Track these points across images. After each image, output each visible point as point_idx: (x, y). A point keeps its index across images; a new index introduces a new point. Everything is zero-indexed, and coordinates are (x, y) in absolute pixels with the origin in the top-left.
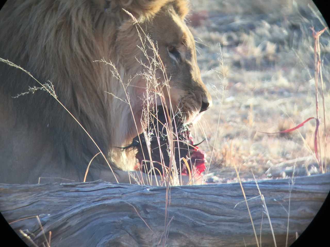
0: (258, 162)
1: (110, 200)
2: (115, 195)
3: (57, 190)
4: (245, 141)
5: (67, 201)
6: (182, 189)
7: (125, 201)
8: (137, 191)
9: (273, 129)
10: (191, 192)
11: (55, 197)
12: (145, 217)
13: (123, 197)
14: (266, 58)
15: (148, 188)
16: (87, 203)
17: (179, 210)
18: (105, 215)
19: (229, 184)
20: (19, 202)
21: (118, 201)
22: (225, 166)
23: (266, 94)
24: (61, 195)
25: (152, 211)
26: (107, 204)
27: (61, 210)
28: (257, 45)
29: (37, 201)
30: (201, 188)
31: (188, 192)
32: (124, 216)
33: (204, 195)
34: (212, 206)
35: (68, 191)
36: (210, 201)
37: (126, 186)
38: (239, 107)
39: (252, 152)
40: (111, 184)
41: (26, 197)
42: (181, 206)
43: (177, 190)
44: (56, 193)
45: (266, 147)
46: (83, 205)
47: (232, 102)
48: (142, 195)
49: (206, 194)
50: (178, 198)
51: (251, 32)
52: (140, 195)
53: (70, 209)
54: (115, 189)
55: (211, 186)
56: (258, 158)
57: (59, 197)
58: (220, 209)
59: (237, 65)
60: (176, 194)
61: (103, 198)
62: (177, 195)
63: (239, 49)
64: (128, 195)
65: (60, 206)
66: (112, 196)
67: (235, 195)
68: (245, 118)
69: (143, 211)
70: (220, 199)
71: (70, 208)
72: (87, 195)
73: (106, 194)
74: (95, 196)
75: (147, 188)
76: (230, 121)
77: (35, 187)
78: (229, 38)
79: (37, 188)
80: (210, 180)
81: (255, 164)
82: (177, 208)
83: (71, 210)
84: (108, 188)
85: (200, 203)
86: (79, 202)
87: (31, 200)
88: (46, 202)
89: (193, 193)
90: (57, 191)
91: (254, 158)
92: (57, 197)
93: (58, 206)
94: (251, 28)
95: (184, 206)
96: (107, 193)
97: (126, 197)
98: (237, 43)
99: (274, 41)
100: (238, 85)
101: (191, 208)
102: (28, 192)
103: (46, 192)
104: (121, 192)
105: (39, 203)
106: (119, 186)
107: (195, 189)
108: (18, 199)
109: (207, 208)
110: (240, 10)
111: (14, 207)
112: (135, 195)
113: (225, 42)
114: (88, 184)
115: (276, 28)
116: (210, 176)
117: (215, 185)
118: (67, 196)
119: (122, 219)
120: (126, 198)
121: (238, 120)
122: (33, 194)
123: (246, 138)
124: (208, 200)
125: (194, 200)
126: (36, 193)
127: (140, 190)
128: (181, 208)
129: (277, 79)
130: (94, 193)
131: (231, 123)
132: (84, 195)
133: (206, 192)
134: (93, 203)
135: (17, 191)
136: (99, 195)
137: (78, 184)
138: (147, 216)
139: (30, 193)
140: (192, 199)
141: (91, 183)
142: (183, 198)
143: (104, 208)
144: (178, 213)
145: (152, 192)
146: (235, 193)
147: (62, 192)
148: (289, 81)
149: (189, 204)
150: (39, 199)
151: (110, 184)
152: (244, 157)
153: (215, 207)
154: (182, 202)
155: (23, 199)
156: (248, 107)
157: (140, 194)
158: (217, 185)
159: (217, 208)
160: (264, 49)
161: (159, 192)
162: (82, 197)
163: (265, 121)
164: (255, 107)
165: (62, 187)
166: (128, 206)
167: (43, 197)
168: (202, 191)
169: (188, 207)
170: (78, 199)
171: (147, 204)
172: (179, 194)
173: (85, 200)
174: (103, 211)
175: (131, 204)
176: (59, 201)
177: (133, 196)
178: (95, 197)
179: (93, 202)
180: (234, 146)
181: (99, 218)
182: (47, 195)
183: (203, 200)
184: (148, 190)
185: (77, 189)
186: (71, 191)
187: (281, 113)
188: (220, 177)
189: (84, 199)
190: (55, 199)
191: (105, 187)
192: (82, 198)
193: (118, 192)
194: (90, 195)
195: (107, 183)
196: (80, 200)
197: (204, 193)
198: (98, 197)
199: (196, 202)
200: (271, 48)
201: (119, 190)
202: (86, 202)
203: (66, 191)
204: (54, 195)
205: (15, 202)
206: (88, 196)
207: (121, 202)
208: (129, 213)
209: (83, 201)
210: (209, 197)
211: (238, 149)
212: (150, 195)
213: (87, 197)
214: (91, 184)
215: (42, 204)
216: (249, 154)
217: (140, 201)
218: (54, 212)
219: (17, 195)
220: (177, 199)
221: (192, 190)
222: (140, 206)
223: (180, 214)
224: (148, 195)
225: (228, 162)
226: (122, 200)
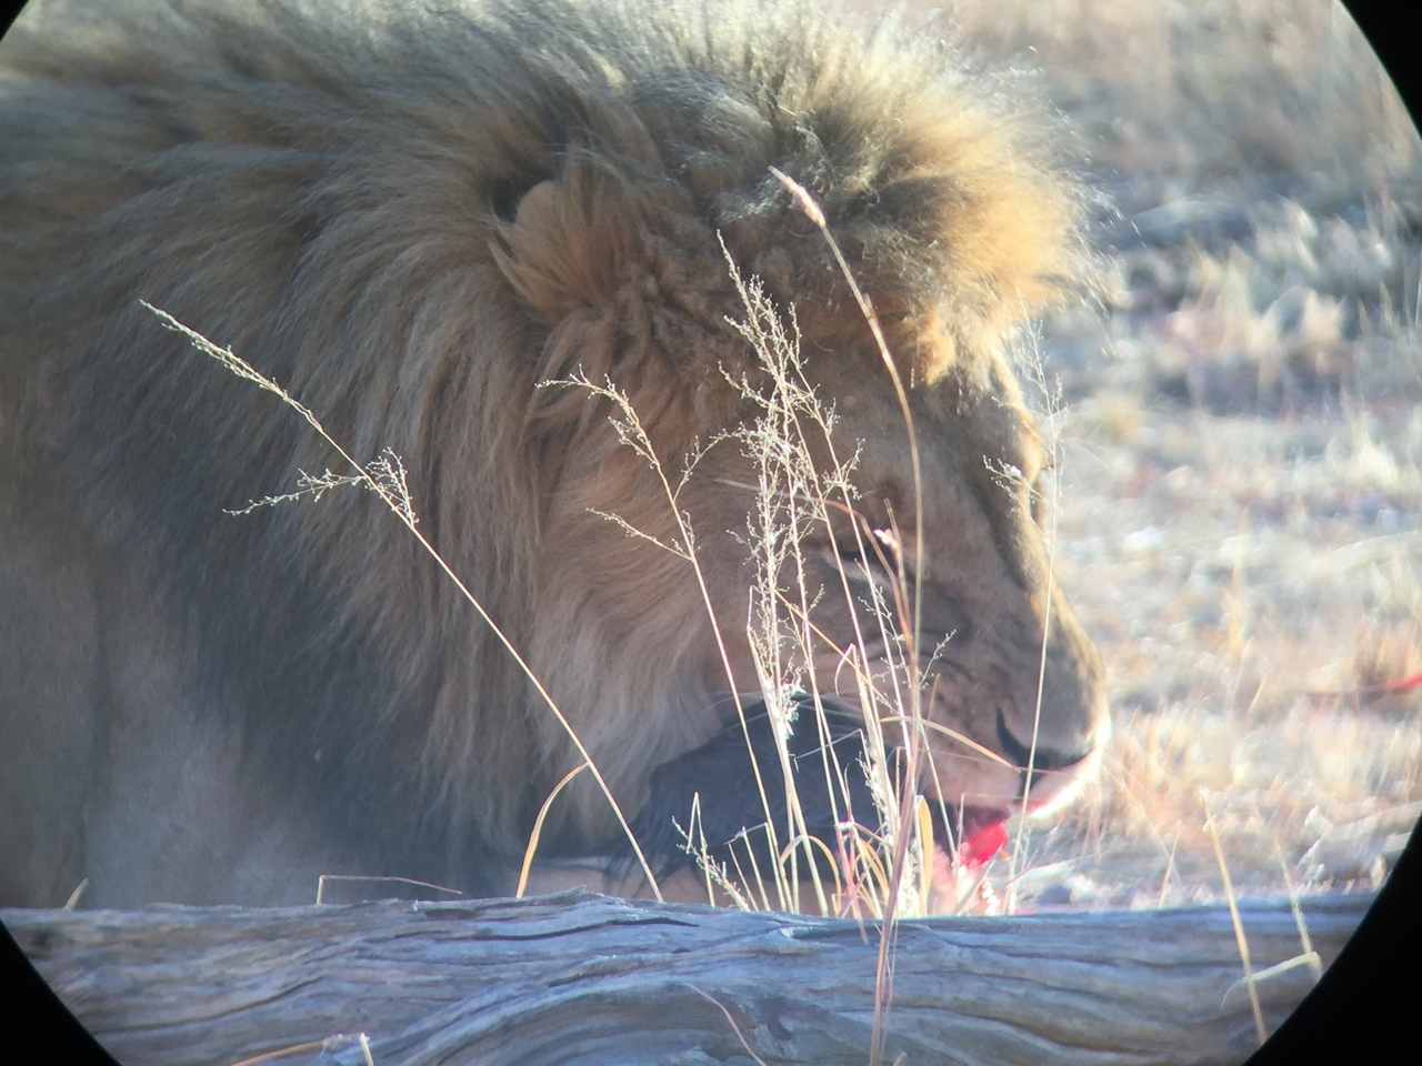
0: (1266, 813)
1: (623, 979)
2: (644, 956)
3: (400, 933)
4: (1212, 725)
5: (439, 977)
6: (937, 932)
7: (689, 982)
8: (739, 936)
9: (1332, 671)
10: (976, 947)
11: (389, 962)
12: (772, 1051)
13: (679, 964)
14: (1299, 363)
15: (786, 924)
16: (526, 987)
17: (922, 1024)
18: (604, 1042)
19: (1141, 914)
20: (239, 984)
21: (657, 980)
22: (1123, 834)
23: (1300, 518)
24: (415, 954)
25: (807, 1026)
26: (613, 994)
27: (414, 1020)
28: (1261, 306)
29: (314, 977)
30: (1018, 926)
31: (961, 945)
32: (682, 1046)
33: (1029, 960)
34: (1066, 1008)
35: (445, 936)
36: (1056, 984)
37: (690, 918)
38: (1185, 576)
39: (1241, 771)
40: (626, 905)
41: (266, 962)
42: (933, 1007)
43: (914, 938)
44: (394, 945)
45: (1302, 750)
46: (509, 998)
47: (1154, 553)
48: (761, 956)
49: (1040, 956)
50: (916, 973)
51: (1235, 249)
52: (754, 955)
53: (453, 1016)
54: (644, 927)
55: (1063, 921)
56: (1270, 798)
57: (404, 960)
58: (1103, 1020)
59: (1173, 391)
60: (911, 954)
61: (593, 966)
62: (915, 957)
63: (1184, 321)
64: (701, 957)
65: (412, 1001)
66: (633, 960)
67: (1169, 961)
68: (1207, 621)
69: (764, 1028)
70: (1104, 979)
71: (456, 1009)
72: (527, 954)
73: (607, 948)
74: (561, 957)
75: (783, 927)
76: (1142, 635)
77: (304, 917)
78: (1140, 278)
79: (316, 924)
80: (1059, 894)
81: (1254, 824)
82: (913, 1015)
83: (459, 1018)
84: (616, 922)
85: (1013, 996)
86: (492, 983)
87: (290, 974)
88: (354, 982)
89: (983, 951)
90: (397, 937)
91: (1251, 798)
92: (399, 960)
93: (404, 1000)
94: (1234, 233)
95: (944, 1009)
96: (610, 944)
97: (695, 965)
98: (1174, 299)
99: (1333, 288)
100: (1179, 479)
101: (974, 1016)
102: (277, 942)
103: (355, 940)
104: (670, 942)
105: (323, 987)
106: (663, 916)
107: (991, 932)
108: (233, 971)
109: (1047, 1017)
110: (1186, 154)
111: (218, 1007)
112: (729, 956)
113: (1121, 294)
114: (531, 904)
115: (1342, 234)
116: (1057, 877)
117: (1079, 916)
118: (439, 955)
119: (674, 1059)
120: (694, 969)
121: (1181, 629)
122: (298, 948)
123: (1216, 708)
124: (1049, 983)
125: (989, 983)
126: (308, 946)
127: (753, 934)
128: (929, 1016)
129: (1348, 450)
130: (553, 947)
131: (1147, 644)
132: (511, 953)
133: (1042, 948)
134: (552, 989)
135: (230, 935)
136: (577, 956)
137: (487, 904)
138: (782, 1050)
139: (285, 942)
140: (980, 977)
141: (543, 903)
142: (941, 971)
143: (597, 1012)
144: (917, 1036)
145: (805, 945)
146: (1169, 952)
147: (420, 942)
148: (1401, 461)
149: (967, 996)
150: (323, 973)
151: (622, 904)
152: (1204, 793)
153: (1080, 1013)
154: (935, 991)
155: (256, 970)
156: (1221, 574)
157: (753, 952)
158: (1086, 914)
159: (1088, 1015)
160: (1291, 322)
161: (833, 945)
162: (506, 963)
163: (1299, 636)
164: (1254, 575)
165: (421, 920)
166: (698, 1002)
167: (341, 961)
168: (1020, 943)
169: (965, 1010)
170: (488, 973)
171: (781, 994)
172: (923, 952)
173: (518, 974)
174: (594, 1023)
175: (715, 994)
176: (409, 979)
177: (719, 961)
178: (561, 962)
179: (553, 984)
180: (1164, 744)
181: (576, 1055)
182: (356, 953)
183: (1028, 980)
184: (787, 932)
185: (482, 926)
186: (456, 935)
187: (1369, 601)
188: (1100, 881)
189: (514, 970)
190: (394, 971)
191: (604, 920)
192: (504, 965)
193: (659, 941)
194: (538, 954)
195: (610, 903)
196: (494, 976)
197: (1030, 950)
198: (573, 961)
199: (1000, 991)
200: (1322, 319)
201: (663, 934)
202: (519, 985)
203: (439, 936)
204: (387, 954)
205: (222, 986)
206: (529, 957)
207: (671, 987)
208: (703, 1034)
209: (507, 982)
210: (1055, 970)
211: (1178, 759)
212: (796, 955)
213: (526, 961)
214: (542, 907)
215: (333, 994)
216: (1228, 780)
217: (752, 983)
218: (385, 1027)
219: (231, 951)
220: (912, 976)
221: (978, 935)
222: (751, 1005)
223: (926, 1042)
224: (789, 954)
225: (1137, 815)
226: (675, 979)
